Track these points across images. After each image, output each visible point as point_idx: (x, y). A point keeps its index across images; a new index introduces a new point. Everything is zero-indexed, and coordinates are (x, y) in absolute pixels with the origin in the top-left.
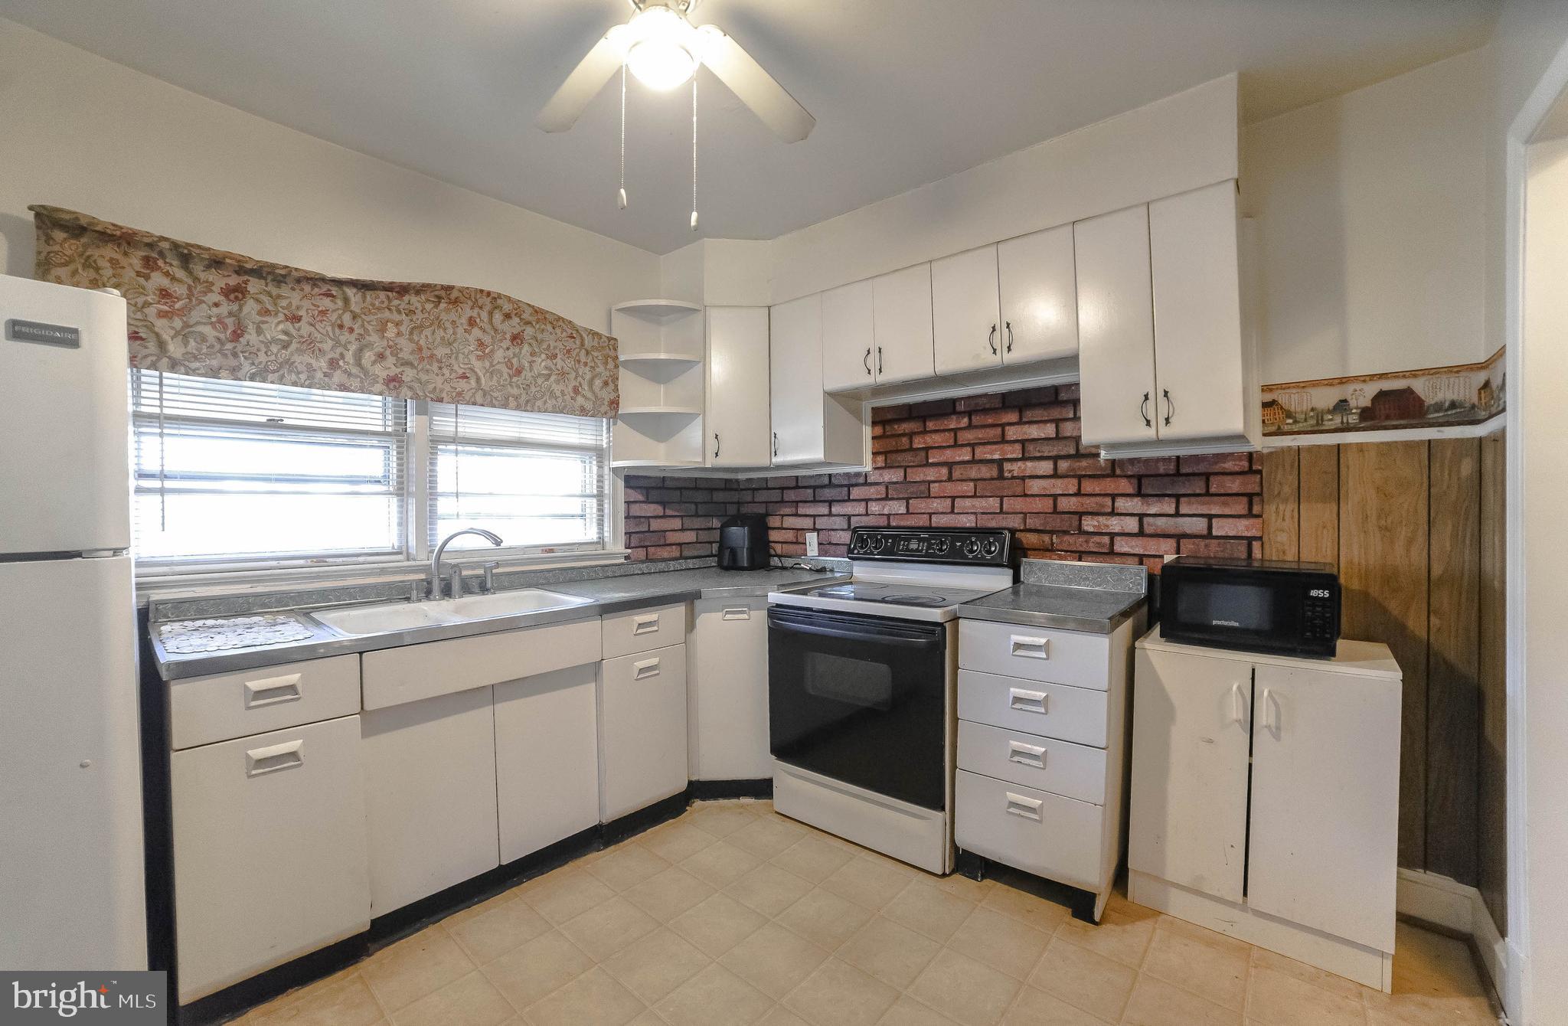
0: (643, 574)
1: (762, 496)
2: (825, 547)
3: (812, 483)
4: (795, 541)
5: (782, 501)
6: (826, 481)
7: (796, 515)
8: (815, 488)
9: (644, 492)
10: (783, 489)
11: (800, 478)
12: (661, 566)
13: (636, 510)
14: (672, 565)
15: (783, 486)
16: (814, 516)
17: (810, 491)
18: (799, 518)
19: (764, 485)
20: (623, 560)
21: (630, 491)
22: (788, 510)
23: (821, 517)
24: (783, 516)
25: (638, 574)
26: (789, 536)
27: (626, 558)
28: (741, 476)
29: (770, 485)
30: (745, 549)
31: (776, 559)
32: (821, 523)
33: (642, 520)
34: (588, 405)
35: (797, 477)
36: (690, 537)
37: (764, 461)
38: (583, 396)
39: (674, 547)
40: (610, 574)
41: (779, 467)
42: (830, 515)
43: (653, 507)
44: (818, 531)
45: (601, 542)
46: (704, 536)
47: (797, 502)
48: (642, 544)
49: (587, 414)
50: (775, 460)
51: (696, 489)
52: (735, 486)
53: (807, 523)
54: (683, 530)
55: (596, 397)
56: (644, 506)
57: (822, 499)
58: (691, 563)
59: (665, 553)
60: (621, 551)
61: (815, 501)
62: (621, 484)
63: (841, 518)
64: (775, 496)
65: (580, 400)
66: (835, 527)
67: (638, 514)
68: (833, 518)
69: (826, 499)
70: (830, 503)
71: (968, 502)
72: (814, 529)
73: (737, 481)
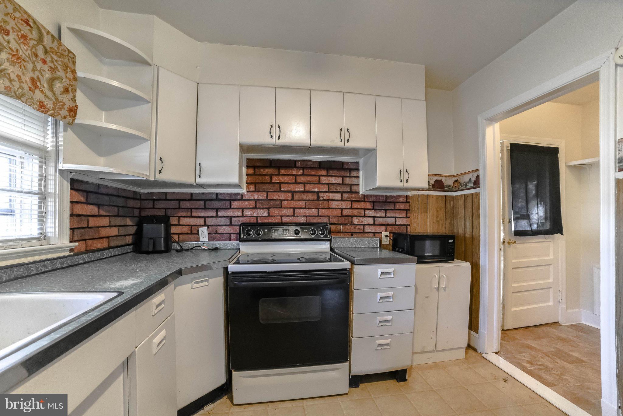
0: (86, 263)
1: (163, 204)
2: (212, 236)
3: (204, 197)
4: (189, 232)
5: (179, 208)
6: (214, 197)
7: (191, 217)
8: (205, 201)
9: (85, 194)
10: (179, 200)
11: (194, 195)
12: (98, 255)
13: (79, 209)
14: (106, 254)
15: (180, 198)
16: (205, 218)
17: (202, 203)
18: (193, 218)
19: (165, 197)
20: (68, 253)
21: (74, 192)
22: (183, 214)
23: (209, 218)
24: (179, 217)
25: (82, 264)
26: (186, 229)
27: (71, 250)
28: (144, 191)
29: (168, 197)
30: (162, 239)
31: (175, 244)
32: (209, 221)
33: (83, 218)
34: (49, 104)
36: (114, 231)
37: (191, 180)
38: (42, 92)
39: (105, 239)
40: (58, 266)
41: (202, 186)
42: (217, 216)
43: (91, 207)
44: (208, 226)
45: (44, 237)
46: (123, 231)
47: (191, 209)
48: (83, 238)
49: (47, 112)
50: (199, 181)
51: (118, 196)
52: (138, 197)
53: (201, 221)
54: (110, 226)
55: (57, 99)
56: (85, 206)
57: (211, 207)
58: (117, 251)
59: (98, 245)
60: (64, 245)
61: (205, 208)
62: (67, 185)
63: (225, 219)
64: (175, 204)
65: (38, 95)
66: (220, 224)
67: (81, 213)
68: (219, 218)
69: (214, 207)
70: (217, 210)
71: (302, 211)
72: (205, 225)
73: (140, 194)
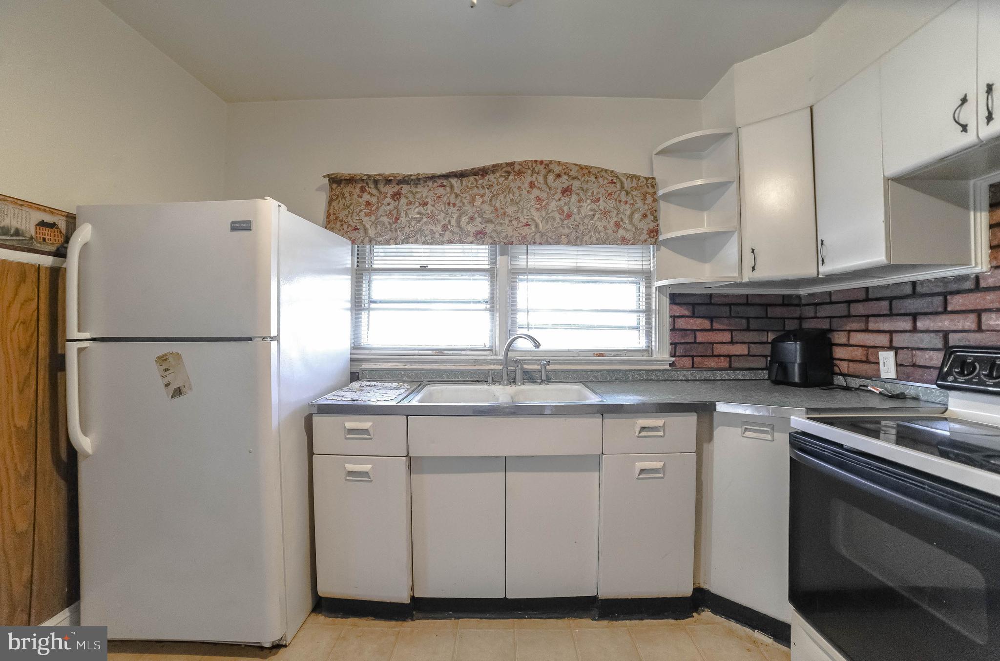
0: (687, 380)
1: (825, 311)
2: (906, 370)
3: (888, 293)
4: (864, 359)
5: (849, 316)
6: (908, 290)
7: (866, 331)
8: (891, 299)
9: (691, 307)
10: (849, 302)
11: (870, 290)
12: (707, 375)
13: (681, 323)
14: (719, 375)
15: (849, 299)
16: (891, 332)
17: (885, 304)
18: (870, 334)
19: (828, 300)
20: (668, 367)
21: (675, 307)
22: (855, 326)
23: (899, 334)
24: (849, 331)
25: (682, 380)
26: (859, 353)
27: (671, 365)
28: (803, 291)
29: (834, 299)
30: (796, 366)
31: (841, 378)
32: (899, 340)
33: (688, 332)
34: (629, 236)
35: (867, 289)
36: (741, 349)
37: (810, 271)
38: (624, 228)
39: (722, 358)
40: (654, 377)
41: (831, 278)
42: (915, 330)
43: (699, 321)
44: (897, 350)
45: (648, 350)
46: (756, 350)
47: (868, 316)
48: (688, 354)
49: (628, 243)
50: (825, 270)
51: (747, 304)
52: (796, 302)
53: (883, 340)
54: (732, 342)
55: (636, 228)
56: (691, 320)
57: (902, 311)
58: (740, 375)
59: (712, 362)
60: (665, 359)
61: (891, 314)
62: (666, 301)
63: (932, 335)
64: (841, 309)
65: (621, 232)
66: (921, 346)
67: (684, 327)
68: (919, 335)
69: (908, 311)
70: (915, 316)
72: (890, 348)
73: (799, 297)
